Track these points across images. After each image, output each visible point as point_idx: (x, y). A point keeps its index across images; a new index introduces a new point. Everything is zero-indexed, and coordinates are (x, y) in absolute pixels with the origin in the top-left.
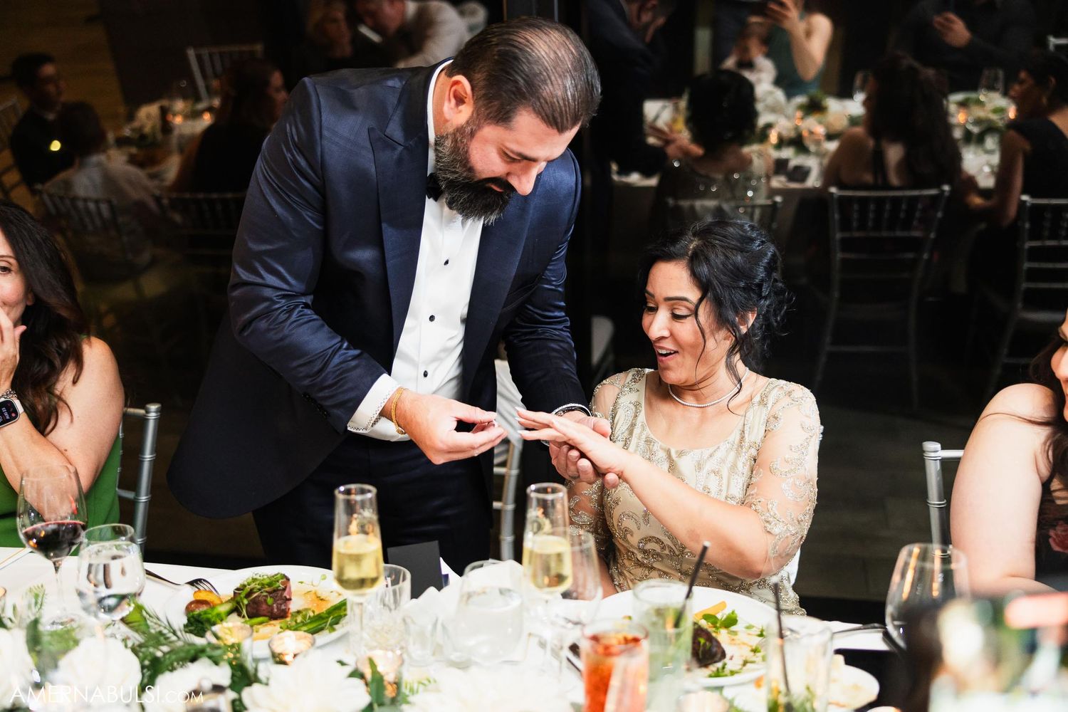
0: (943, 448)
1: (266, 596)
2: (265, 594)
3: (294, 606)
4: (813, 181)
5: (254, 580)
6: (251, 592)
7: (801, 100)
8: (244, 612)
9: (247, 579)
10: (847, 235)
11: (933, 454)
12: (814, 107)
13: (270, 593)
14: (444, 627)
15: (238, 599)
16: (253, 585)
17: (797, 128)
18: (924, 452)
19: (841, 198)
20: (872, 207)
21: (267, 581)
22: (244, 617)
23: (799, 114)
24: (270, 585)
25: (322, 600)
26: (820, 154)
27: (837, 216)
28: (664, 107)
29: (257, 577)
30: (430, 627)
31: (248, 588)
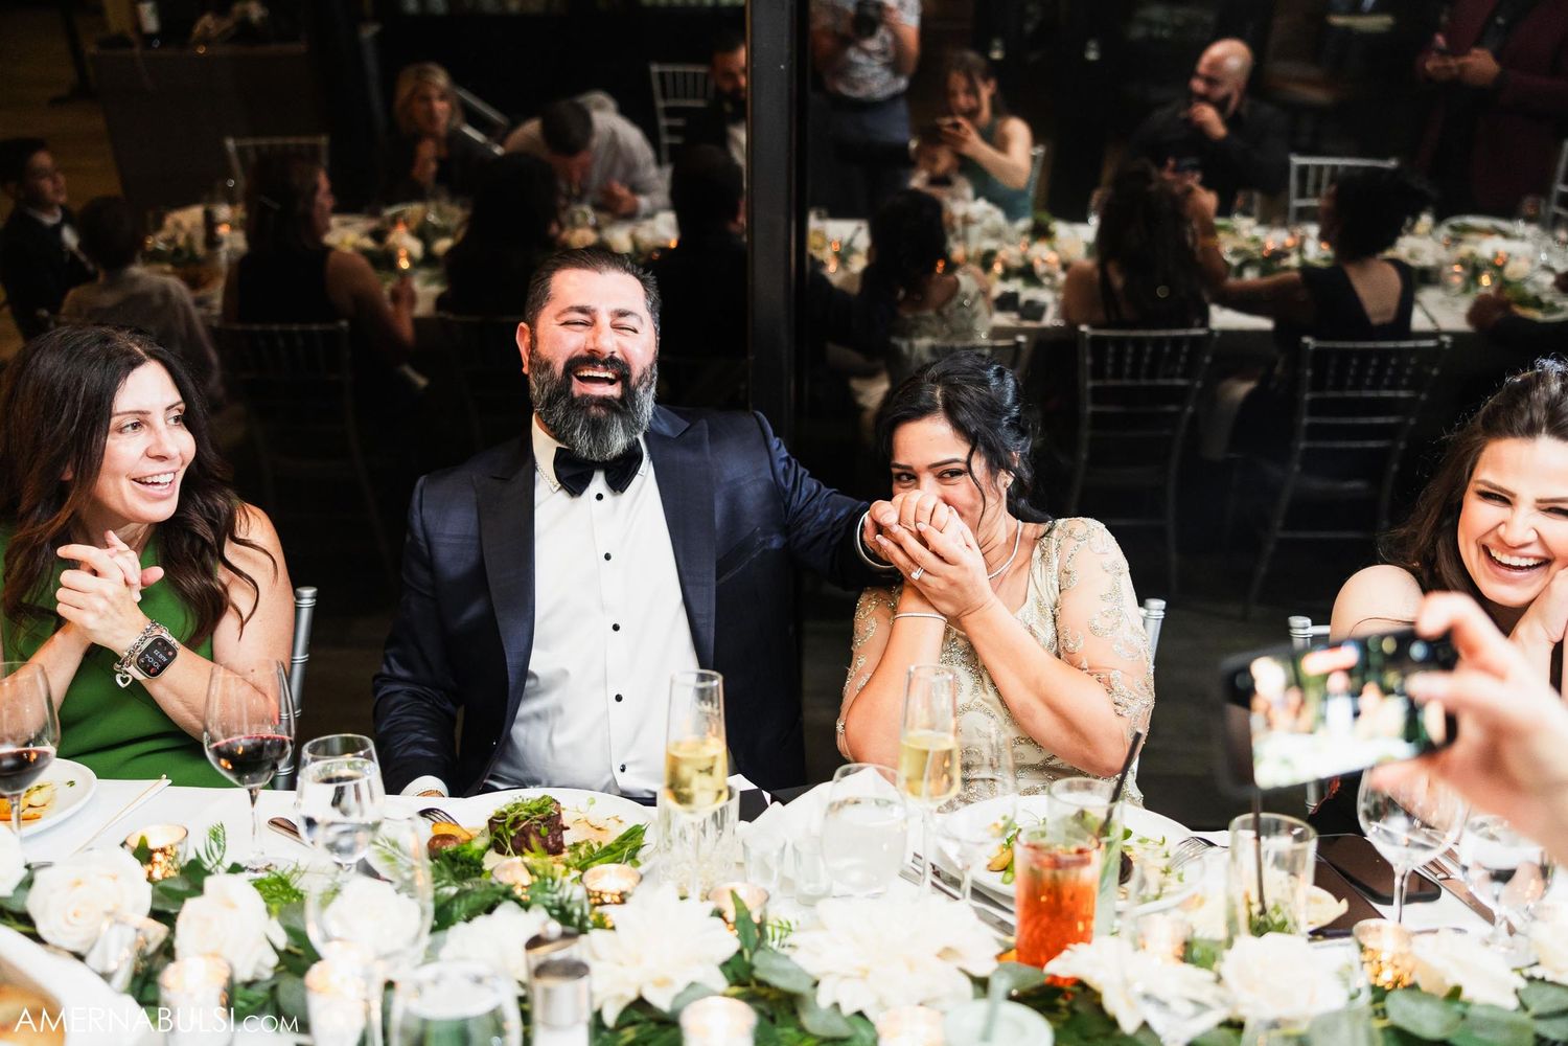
0: (1314, 624)
1: (539, 825)
2: (537, 822)
3: (568, 838)
4: (1050, 319)
5: (516, 806)
6: (516, 821)
7: (1024, 223)
8: (509, 848)
9: (505, 806)
10: (1099, 383)
11: (1301, 631)
12: (1040, 232)
13: (543, 820)
14: (795, 850)
15: (500, 829)
16: (517, 813)
17: (1024, 257)
18: (1290, 628)
19: (1094, 339)
20: (1130, 350)
21: (534, 806)
22: (509, 854)
23: (1027, 239)
24: (540, 810)
25: (599, 829)
26: (1052, 288)
27: (1089, 361)
28: (859, 229)
29: (520, 801)
30: (775, 853)
31: (511, 818)
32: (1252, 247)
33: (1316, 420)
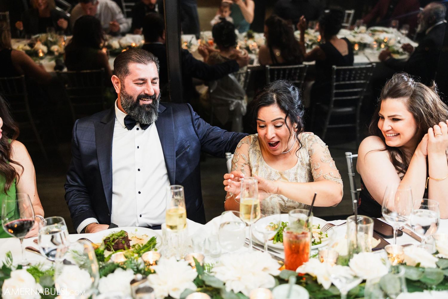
0: (352, 154)
1: (122, 240)
2: (121, 239)
3: (131, 243)
4: (256, 64)
5: (113, 235)
6: (114, 240)
7: (244, 34)
8: (112, 249)
9: (109, 235)
11: (349, 157)
12: (250, 36)
13: (123, 239)
14: (209, 241)
15: (108, 243)
16: (114, 237)
17: (246, 44)
18: (346, 156)
19: (271, 69)
20: (282, 72)
21: (119, 234)
22: (112, 251)
23: (246, 39)
24: (121, 235)
25: (141, 239)
26: (255, 54)
27: (269, 76)
28: (193, 37)
29: (114, 233)
30: (203, 242)
31: (111, 239)
32: (314, 39)
33: (338, 91)
